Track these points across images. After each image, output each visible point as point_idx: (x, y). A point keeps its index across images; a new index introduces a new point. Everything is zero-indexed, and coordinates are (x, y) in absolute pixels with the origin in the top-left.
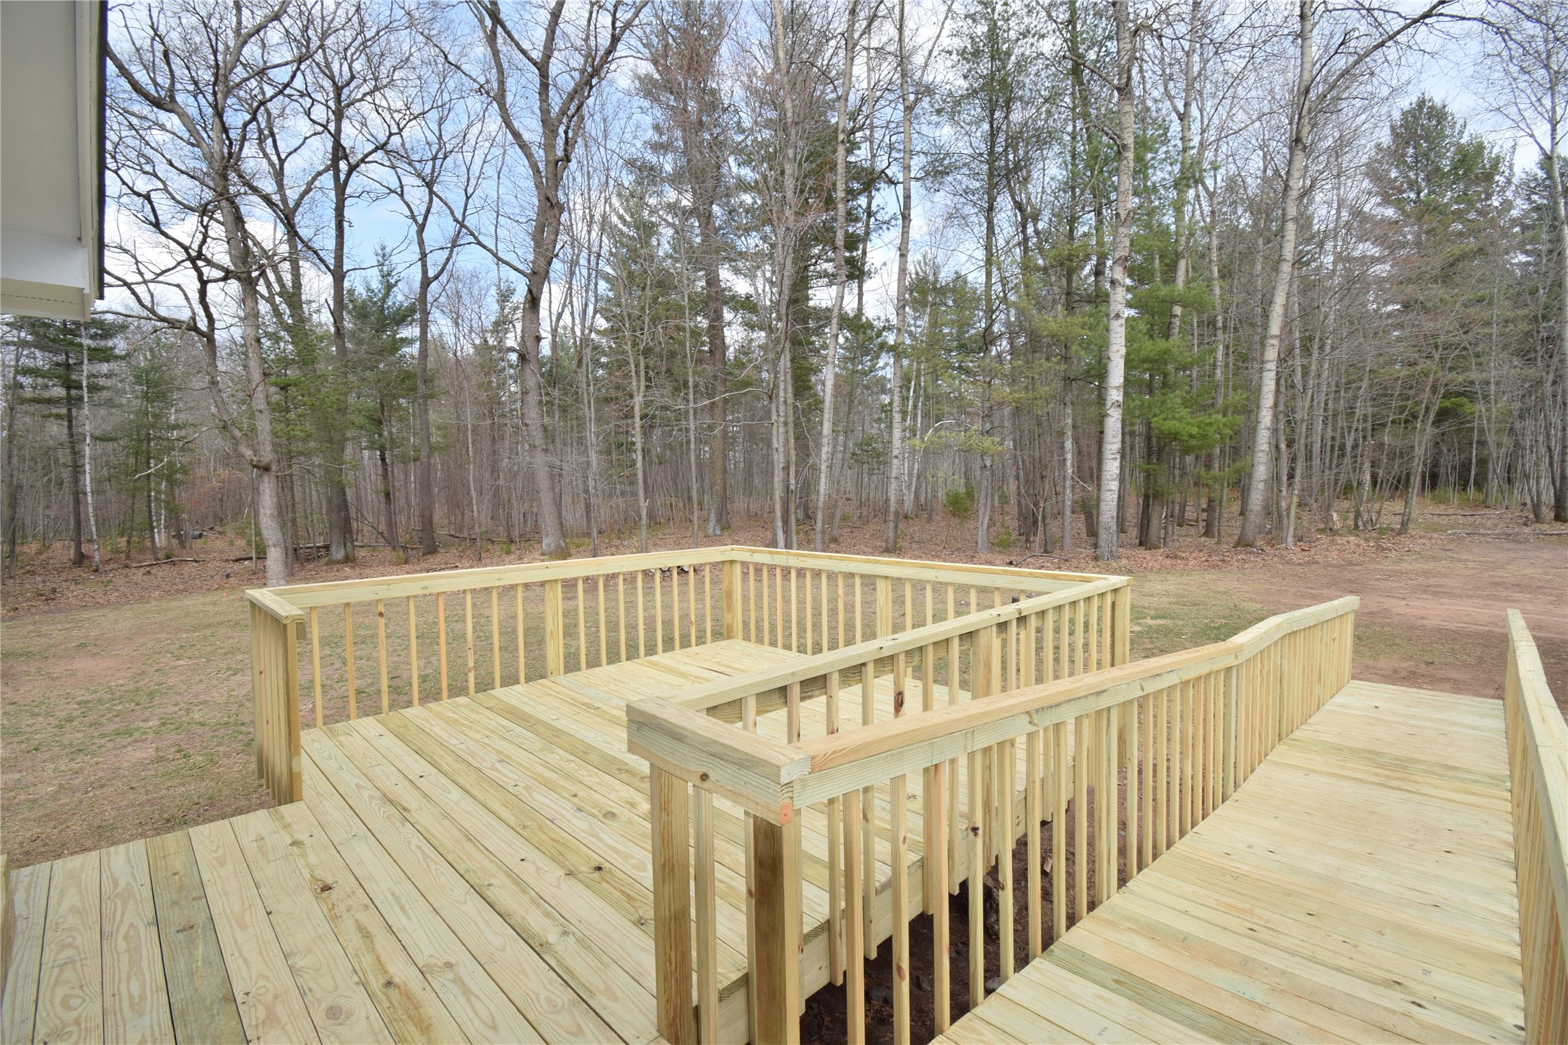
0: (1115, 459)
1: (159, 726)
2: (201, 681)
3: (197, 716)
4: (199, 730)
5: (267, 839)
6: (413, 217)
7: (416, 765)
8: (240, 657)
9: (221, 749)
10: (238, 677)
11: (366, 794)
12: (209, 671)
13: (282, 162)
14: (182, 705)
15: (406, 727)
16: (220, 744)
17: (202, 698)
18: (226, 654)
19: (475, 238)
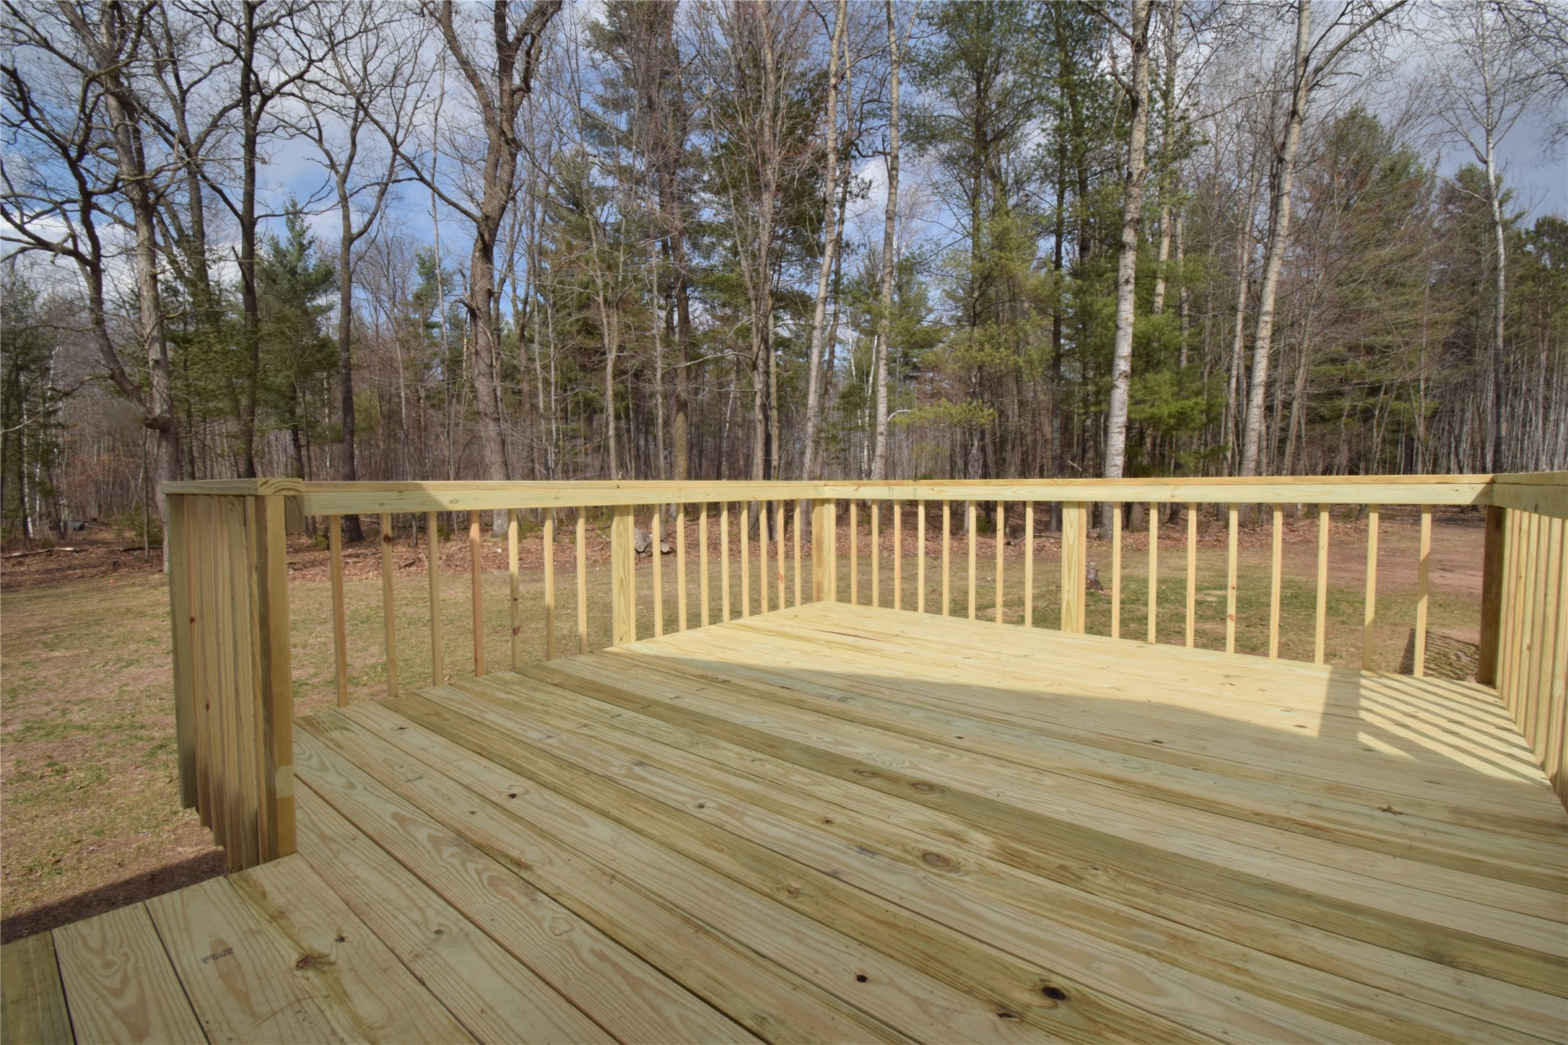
0: (1120, 433)
1: (23, 732)
2: (82, 675)
3: (76, 717)
4: (77, 735)
5: (238, 949)
6: (333, 166)
7: (498, 780)
8: (134, 647)
9: (112, 761)
10: (133, 669)
11: (422, 834)
12: (91, 663)
13: (184, 93)
14: (56, 704)
15: (437, 714)
16: (110, 754)
17: (84, 694)
18: (114, 644)
19: (418, 173)
